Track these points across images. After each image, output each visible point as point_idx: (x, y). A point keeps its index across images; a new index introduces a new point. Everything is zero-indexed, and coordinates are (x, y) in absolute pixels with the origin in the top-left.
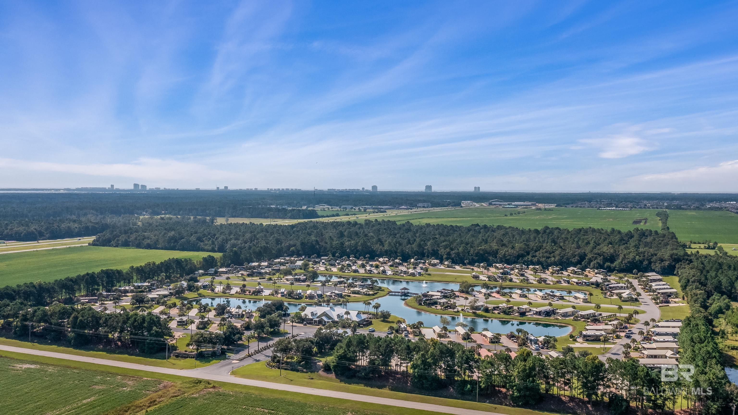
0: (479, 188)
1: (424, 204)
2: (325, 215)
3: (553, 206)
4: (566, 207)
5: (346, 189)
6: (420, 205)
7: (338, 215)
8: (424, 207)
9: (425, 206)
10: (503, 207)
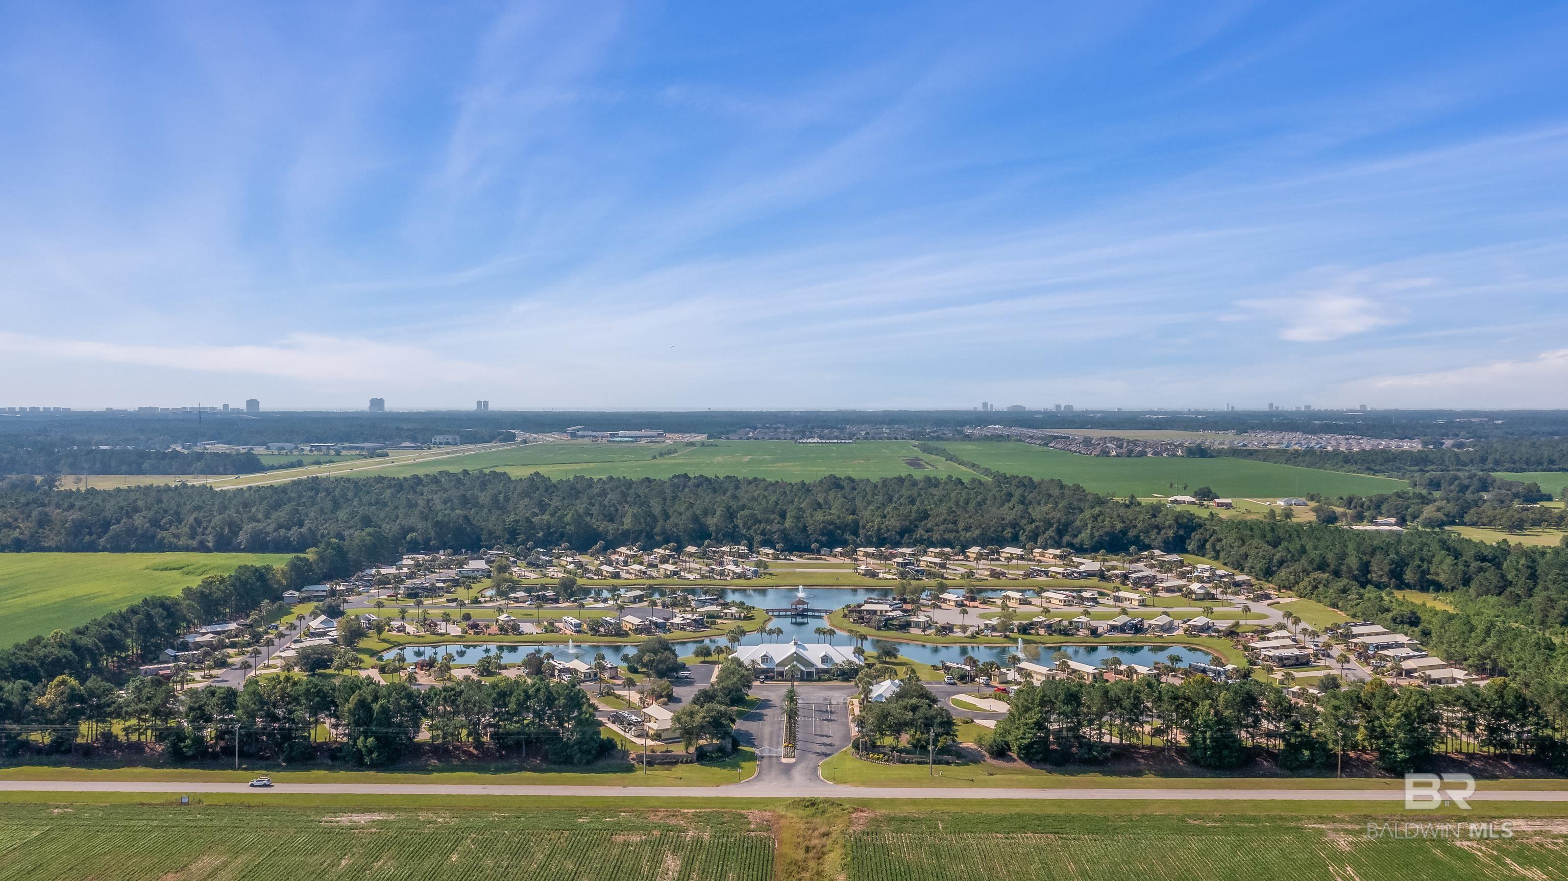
0: (486, 403)
1: (447, 436)
2: (276, 464)
3: (700, 438)
4: (728, 438)
5: (185, 408)
6: (439, 439)
7: (300, 464)
8: (448, 444)
9: (450, 440)
10: (609, 441)
